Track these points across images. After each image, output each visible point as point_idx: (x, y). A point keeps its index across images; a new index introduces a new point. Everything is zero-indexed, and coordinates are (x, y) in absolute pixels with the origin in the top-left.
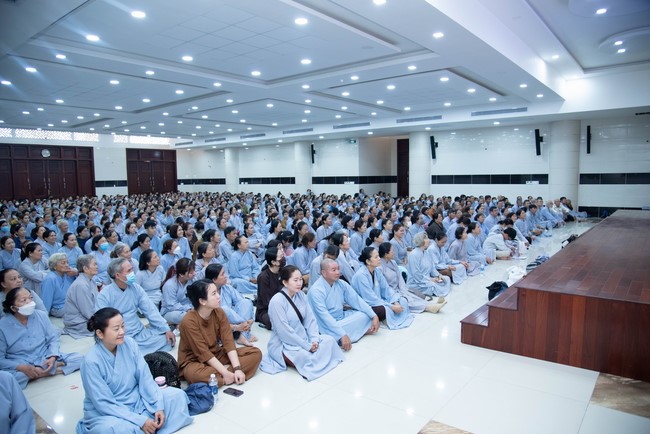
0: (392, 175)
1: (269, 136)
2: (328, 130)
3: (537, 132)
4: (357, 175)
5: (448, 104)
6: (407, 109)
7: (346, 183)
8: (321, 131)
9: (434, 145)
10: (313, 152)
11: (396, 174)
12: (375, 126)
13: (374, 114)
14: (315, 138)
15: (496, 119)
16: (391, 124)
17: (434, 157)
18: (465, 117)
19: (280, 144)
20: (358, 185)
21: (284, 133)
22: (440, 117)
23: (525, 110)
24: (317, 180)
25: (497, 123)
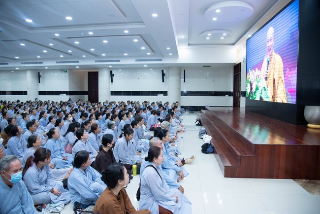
0: (85, 90)
1: (10, 65)
2: (53, 64)
3: (163, 71)
4: (68, 90)
5: (126, 54)
6: (104, 55)
7: (61, 95)
8: (47, 64)
9: (112, 75)
10: (39, 76)
11: (87, 90)
12: (82, 63)
13: (84, 56)
14: (43, 68)
15: (145, 64)
16: (92, 62)
17: (112, 81)
18: (132, 62)
19: (17, 71)
20: (68, 96)
21: (22, 63)
22: (119, 61)
23: (161, 60)
24: (41, 93)
25: (146, 66)
